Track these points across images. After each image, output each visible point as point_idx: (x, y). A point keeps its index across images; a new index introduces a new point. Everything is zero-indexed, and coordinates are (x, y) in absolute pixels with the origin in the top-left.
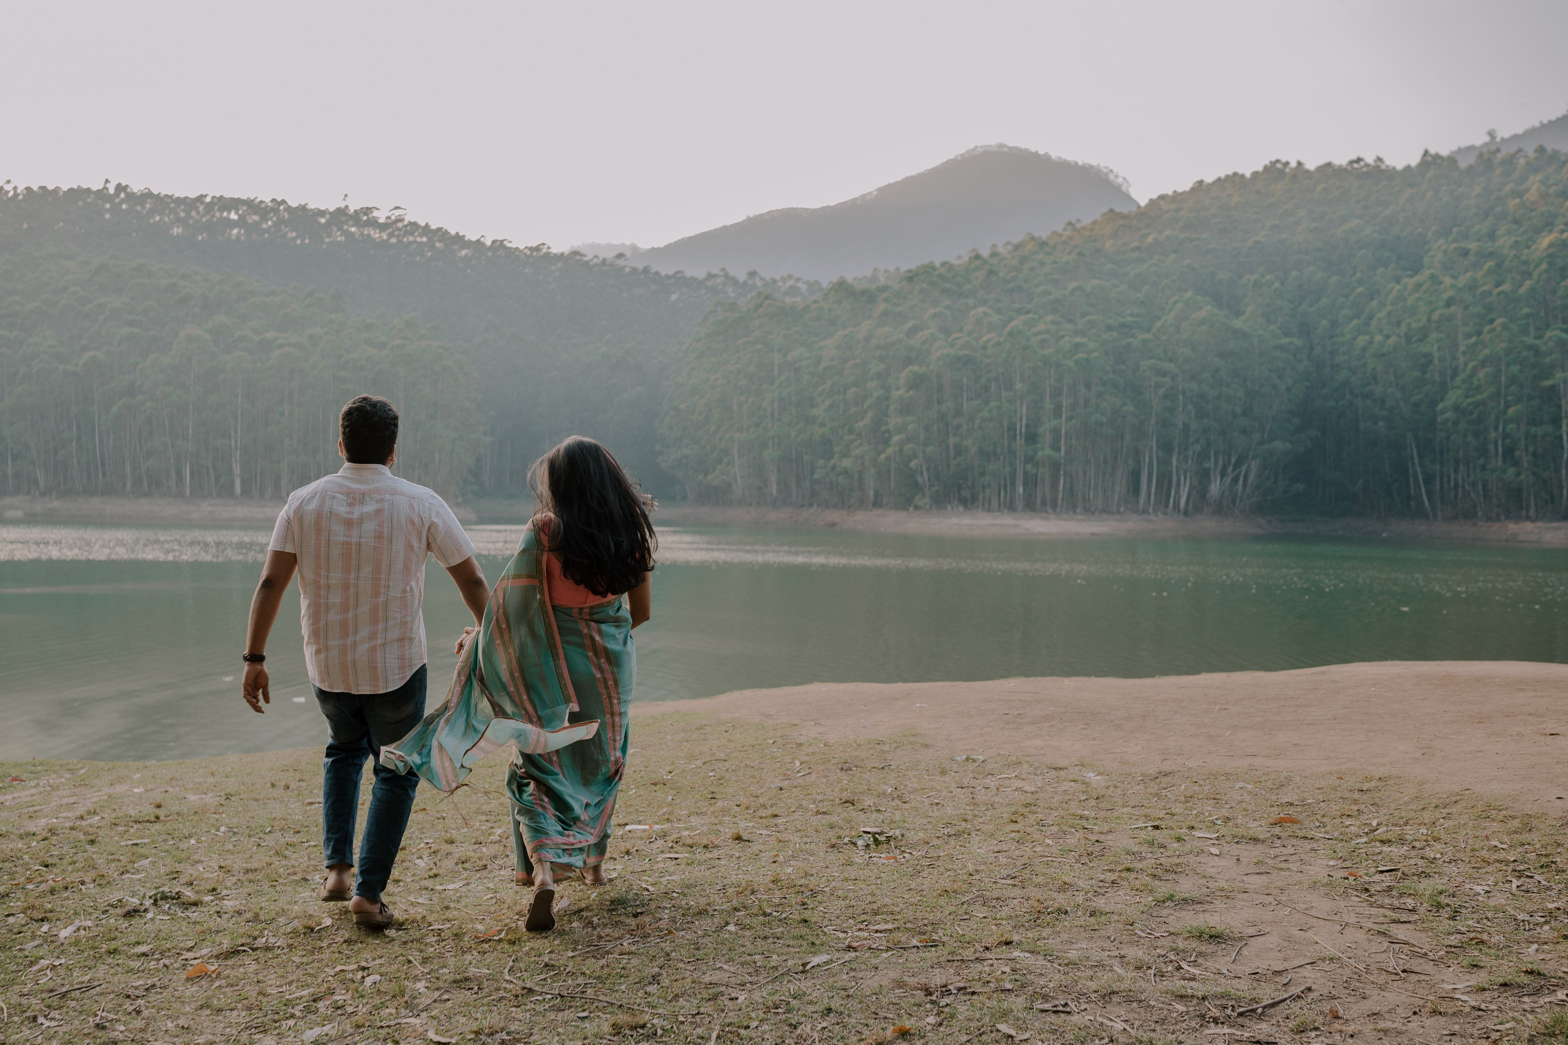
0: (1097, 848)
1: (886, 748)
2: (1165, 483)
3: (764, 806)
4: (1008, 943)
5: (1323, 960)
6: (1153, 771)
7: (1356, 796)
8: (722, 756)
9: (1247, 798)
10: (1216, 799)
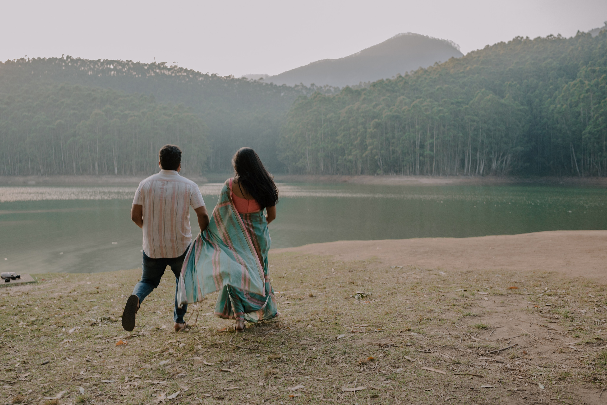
0: (443, 298)
1: (366, 264)
2: (474, 163)
3: (321, 285)
4: (409, 330)
5: (523, 335)
6: (465, 271)
7: (540, 279)
8: (305, 267)
9: (499, 280)
10: (488, 281)
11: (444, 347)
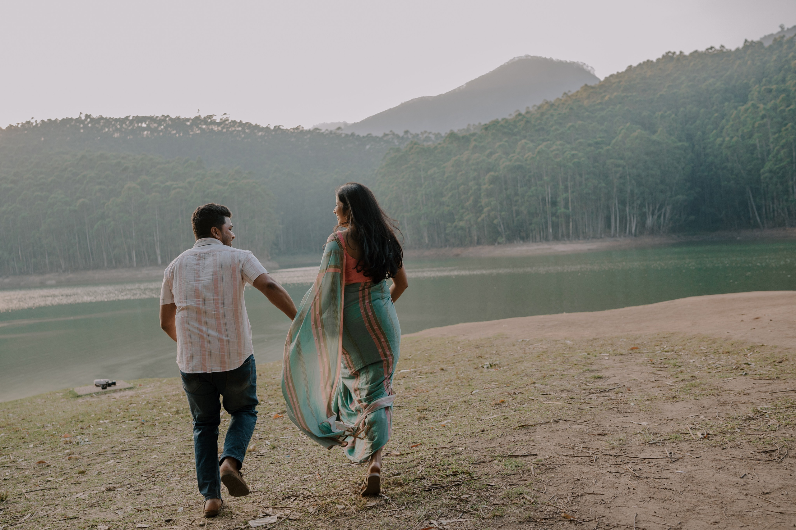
0: (567, 360)
1: (492, 340)
2: (623, 220)
3: (449, 361)
4: (534, 383)
6: (591, 338)
7: (662, 339)
8: (429, 349)
9: (623, 343)
10: (612, 345)
11: (562, 391)
